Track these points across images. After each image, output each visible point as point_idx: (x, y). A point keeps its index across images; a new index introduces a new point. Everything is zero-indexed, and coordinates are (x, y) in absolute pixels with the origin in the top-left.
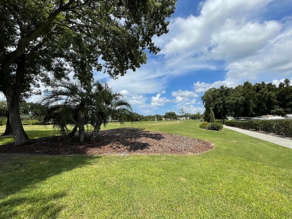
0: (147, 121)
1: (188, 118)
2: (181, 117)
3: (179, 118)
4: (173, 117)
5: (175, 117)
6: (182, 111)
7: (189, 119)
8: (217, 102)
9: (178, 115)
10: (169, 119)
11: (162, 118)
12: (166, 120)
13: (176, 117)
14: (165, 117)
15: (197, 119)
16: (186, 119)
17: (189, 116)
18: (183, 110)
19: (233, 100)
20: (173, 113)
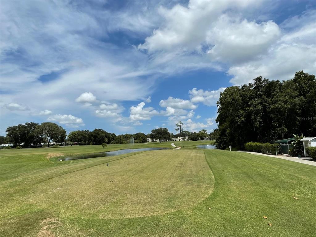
0: (121, 143)
1: (187, 138)
2: (176, 136)
3: (173, 139)
4: (164, 136)
5: (167, 136)
6: (179, 128)
7: (188, 140)
8: (252, 108)
9: (172, 134)
10: (158, 140)
11: (148, 139)
12: (153, 141)
13: (169, 136)
14: (152, 136)
15: (199, 139)
16: (183, 139)
17: (188, 136)
18: (181, 125)
19: (286, 102)
20: (164, 130)
